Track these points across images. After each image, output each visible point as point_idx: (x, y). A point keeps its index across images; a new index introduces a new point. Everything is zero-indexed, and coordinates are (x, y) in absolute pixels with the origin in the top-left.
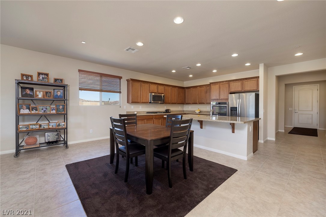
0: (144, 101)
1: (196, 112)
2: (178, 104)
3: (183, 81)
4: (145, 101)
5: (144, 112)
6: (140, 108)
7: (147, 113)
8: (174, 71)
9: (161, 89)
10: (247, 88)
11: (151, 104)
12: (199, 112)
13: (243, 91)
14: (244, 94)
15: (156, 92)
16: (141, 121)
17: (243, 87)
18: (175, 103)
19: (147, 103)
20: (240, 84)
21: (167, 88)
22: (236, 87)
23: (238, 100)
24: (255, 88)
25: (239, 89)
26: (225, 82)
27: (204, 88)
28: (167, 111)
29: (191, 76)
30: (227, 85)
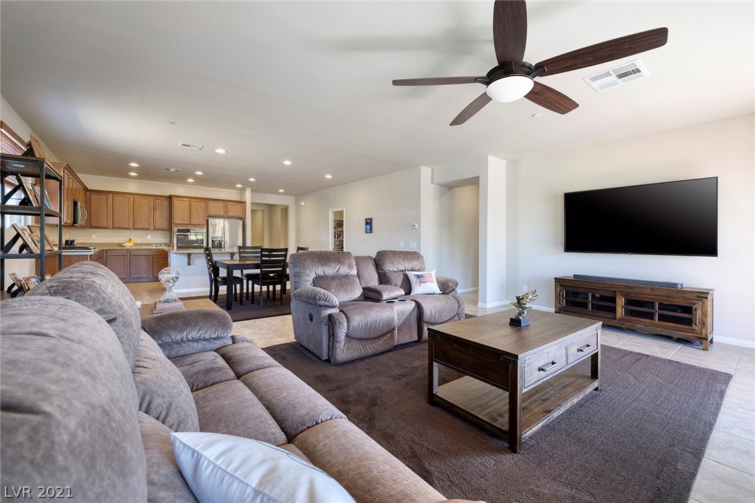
10: (232, 213)
13: (226, 216)
17: (226, 212)
20: (222, 207)
22: (218, 209)
25: (221, 213)
26: (201, 199)
27: (148, 201)
30: (202, 204)
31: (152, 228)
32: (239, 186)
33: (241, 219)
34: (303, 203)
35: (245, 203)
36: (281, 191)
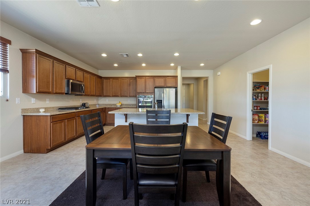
0: (58, 91)
1: (117, 105)
4: (60, 91)
5: (53, 107)
7: (59, 109)
8: (104, 55)
9: (80, 75)
10: (169, 84)
11: (67, 95)
12: (121, 105)
13: (165, 86)
14: (167, 89)
15: (74, 78)
16: (60, 123)
17: (165, 84)
19: (62, 94)
20: (163, 81)
21: (85, 74)
22: (160, 82)
23: (163, 94)
24: (174, 85)
25: (162, 84)
26: (151, 77)
27: (127, 81)
28: (84, 105)
29: (116, 65)
30: (152, 80)
31: (129, 96)
32: (172, 65)
33: (174, 88)
34: (219, 73)
35: (177, 76)
36: (202, 65)
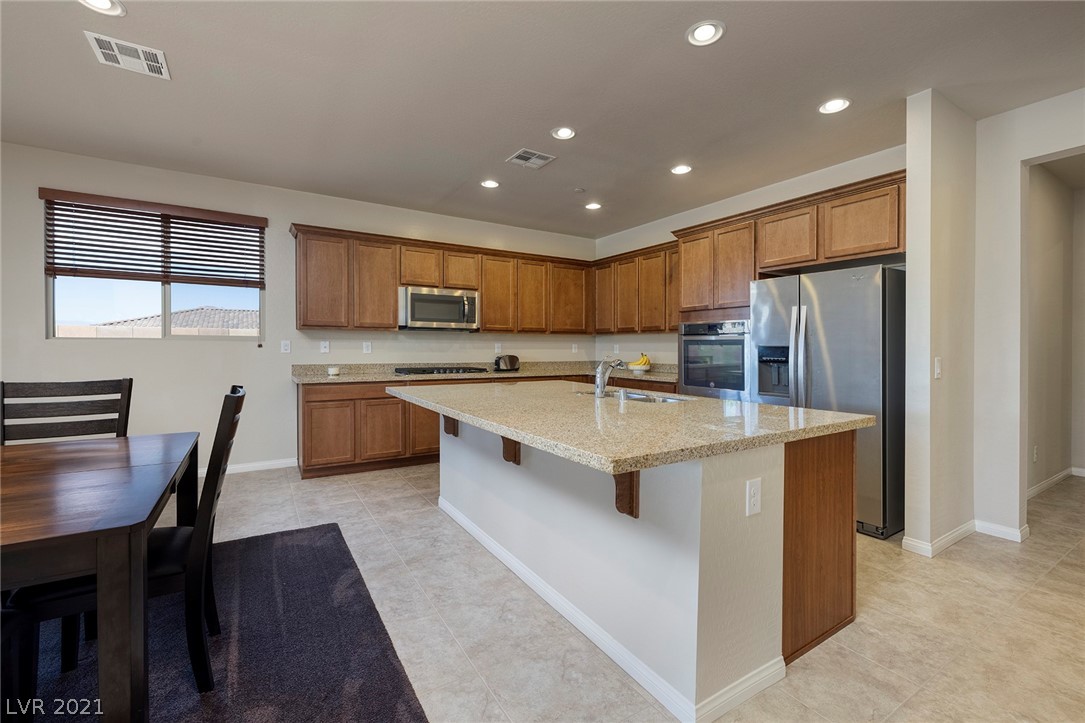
1: (631, 367)
2: (553, 332)
3: (593, 236)
4: (377, 321)
5: (382, 366)
6: (365, 351)
7: (397, 370)
9: (462, 269)
10: (844, 243)
11: (405, 331)
12: (646, 368)
13: (822, 261)
15: (434, 280)
17: (821, 242)
18: (541, 331)
19: (388, 327)
20: (807, 228)
21: (491, 263)
22: (790, 240)
23: (795, 309)
24: (884, 240)
25: (805, 252)
26: (738, 221)
27: (660, 260)
29: (593, 206)
30: (744, 234)
